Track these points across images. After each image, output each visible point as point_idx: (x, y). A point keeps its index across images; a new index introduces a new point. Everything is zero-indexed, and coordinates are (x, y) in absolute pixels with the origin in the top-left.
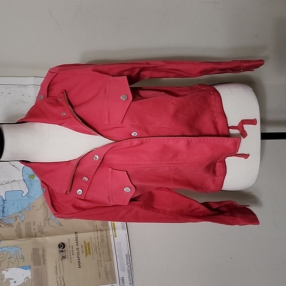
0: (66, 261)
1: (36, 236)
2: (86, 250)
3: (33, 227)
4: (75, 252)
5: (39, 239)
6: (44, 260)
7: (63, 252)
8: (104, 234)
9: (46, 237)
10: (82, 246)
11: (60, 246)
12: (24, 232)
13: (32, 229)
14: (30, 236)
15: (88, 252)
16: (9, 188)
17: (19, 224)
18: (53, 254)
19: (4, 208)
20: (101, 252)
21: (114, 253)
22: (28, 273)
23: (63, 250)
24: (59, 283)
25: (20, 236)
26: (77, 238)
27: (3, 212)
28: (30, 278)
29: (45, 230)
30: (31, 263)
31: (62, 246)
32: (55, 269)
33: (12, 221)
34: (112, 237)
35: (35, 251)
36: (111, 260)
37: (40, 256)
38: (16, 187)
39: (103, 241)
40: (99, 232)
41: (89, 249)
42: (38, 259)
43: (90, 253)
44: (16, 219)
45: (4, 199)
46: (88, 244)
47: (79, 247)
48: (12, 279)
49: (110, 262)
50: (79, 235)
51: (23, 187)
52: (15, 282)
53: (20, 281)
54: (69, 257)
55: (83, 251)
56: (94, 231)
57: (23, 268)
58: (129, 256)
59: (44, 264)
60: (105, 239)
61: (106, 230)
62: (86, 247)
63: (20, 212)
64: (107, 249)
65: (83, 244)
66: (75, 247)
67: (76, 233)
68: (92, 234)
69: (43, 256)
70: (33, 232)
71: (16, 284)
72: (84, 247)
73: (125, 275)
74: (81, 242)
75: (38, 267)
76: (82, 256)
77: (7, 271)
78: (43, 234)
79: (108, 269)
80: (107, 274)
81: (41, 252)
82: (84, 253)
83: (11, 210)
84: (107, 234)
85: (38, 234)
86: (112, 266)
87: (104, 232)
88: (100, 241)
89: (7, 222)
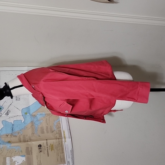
0: (42, 153)
1: (28, 141)
2: (51, 148)
3: (26, 137)
4: (46, 149)
5: (29, 143)
6: (31, 153)
7: (40, 149)
8: (60, 141)
9: (33, 142)
10: (49, 146)
11: (39, 146)
12: (22, 139)
13: (26, 138)
14: (25, 141)
15: (52, 149)
16: (15, 119)
17: (20, 136)
18: (35, 150)
19: (13, 128)
20: (58, 149)
21: (65, 149)
22: (24, 159)
23: (40, 148)
24: (39, 163)
25: (20, 141)
26: (47, 142)
27: (12, 130)
28: (25, 161)
29: (32, 138)
30: (25, 154)
31: (40, 146)
32: (37, 157)
33: (17, 134)
34: (64, 142)
35: (27, 148)
36: (63, 153)
37: (30, 150)
38: (18, 118)
39: (59, 144)
40: (57, 140)
41: (53, 147)
42: (29, 152)
43: (53, 149)
44: (19, 134)
45: (13, 124)
46: (53, 145)
47: (48, 146)
48: (17, 161)
49: (63, 154)
50: (48, 141)
51: (22, 118)
52: (18, 163)
53: (20, 162)
54: (43, 151)
55: (50, 148)
56: (55, 139)
57: (22, 156)
58: (72, 151)
59: (31, 154)
60: (60, 143)
61: (61, 139)
62: (51, 147)
63: (20, 130)
64: (61, 148)
65: (50, 145)
66: (46, 147)
67: (47, 140)
68: (54, 141)
69: (31, 151)
70: (26, 139)
71: (18, 164)
72: (50, 146)
73: (70, 160)
74: (49, 144)
75: (28, 156)
76: (49, 151)
77: (14, 157)
78: (31, 140)
79: (62, 157)
80: (61, 159)
81: (30, 149)
82: (50, 150)
83: (16, 129)
84: (61, 140)
85: (29, 141)
86: (64, 156)
87: (60, 139)
88: (58, 144)
89: (14, 135)
